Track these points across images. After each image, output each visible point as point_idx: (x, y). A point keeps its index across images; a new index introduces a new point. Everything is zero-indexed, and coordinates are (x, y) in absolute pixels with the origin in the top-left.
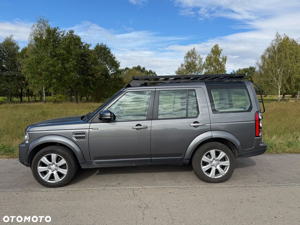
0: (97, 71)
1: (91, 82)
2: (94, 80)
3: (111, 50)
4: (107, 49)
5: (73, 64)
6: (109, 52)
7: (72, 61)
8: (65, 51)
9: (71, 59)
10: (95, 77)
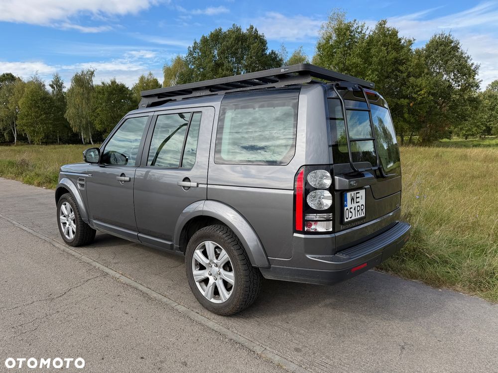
0: (418, 89)
1: (405, 110)
2: (412, 104)
3: (460, 44)
4: (452, 42)
5: (371, 79)
6: (456, 48)
7: (370, 75)
8: (360, 60)
9: (369, 72)
10: (414, 99)
